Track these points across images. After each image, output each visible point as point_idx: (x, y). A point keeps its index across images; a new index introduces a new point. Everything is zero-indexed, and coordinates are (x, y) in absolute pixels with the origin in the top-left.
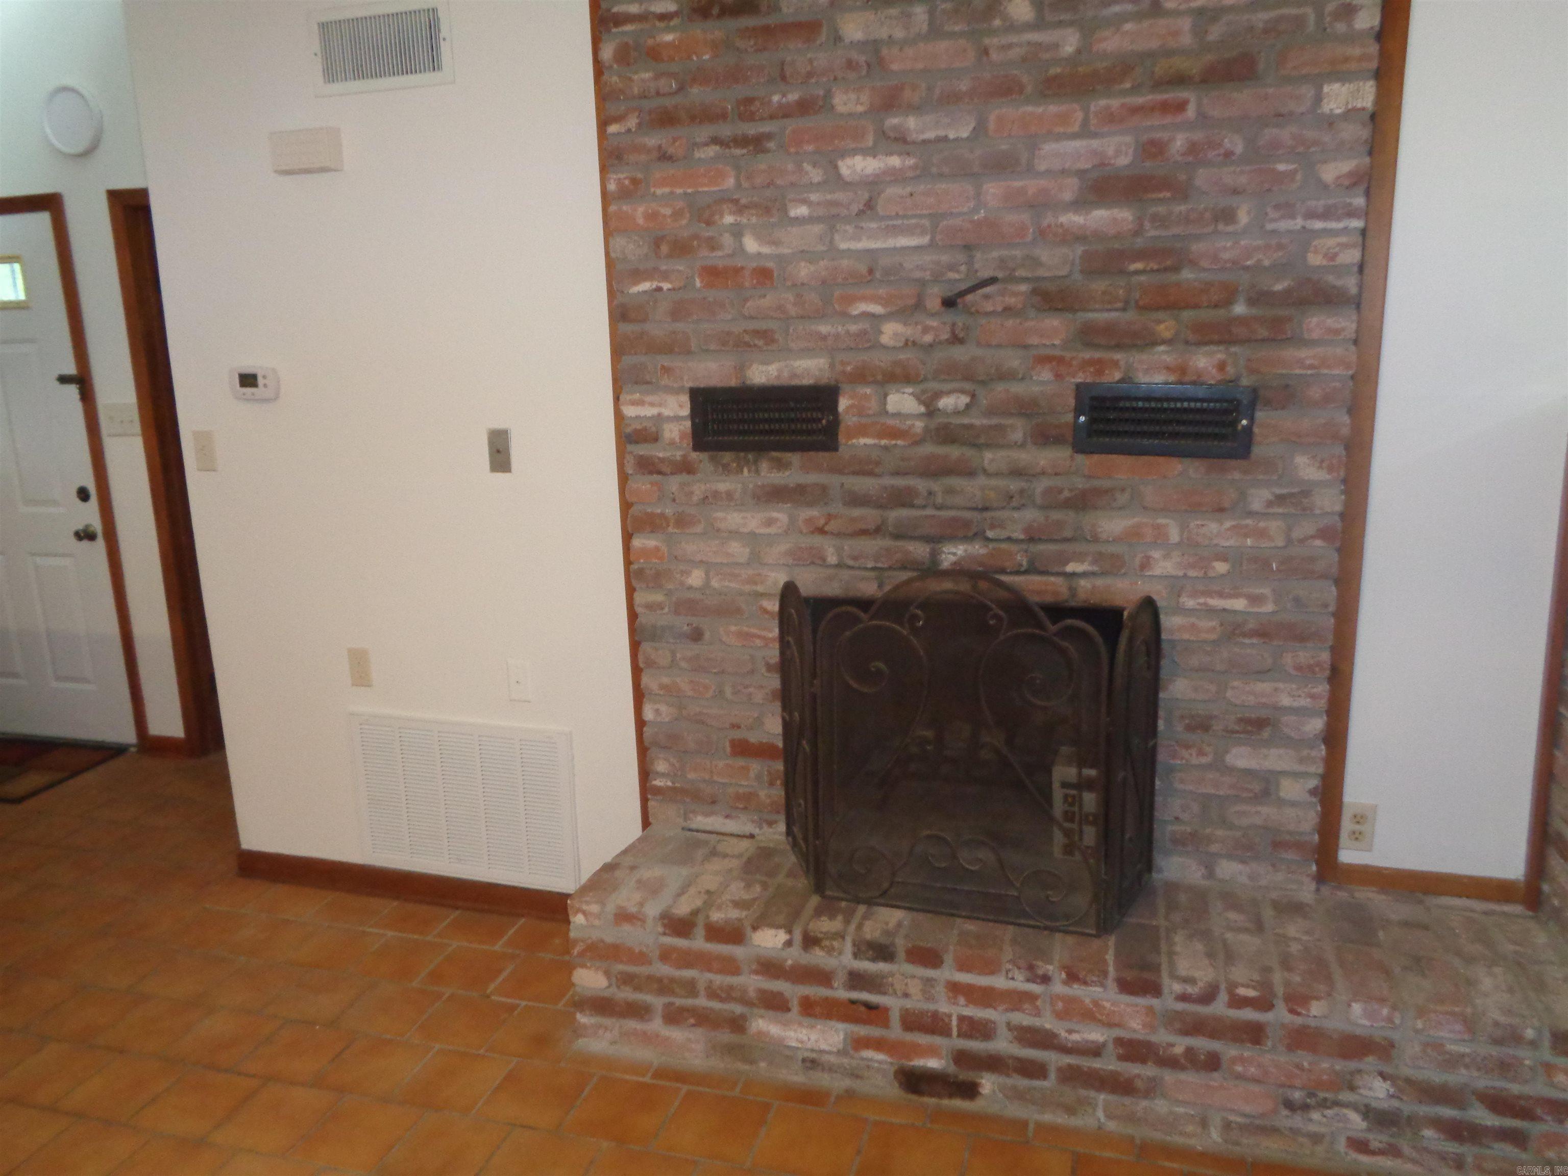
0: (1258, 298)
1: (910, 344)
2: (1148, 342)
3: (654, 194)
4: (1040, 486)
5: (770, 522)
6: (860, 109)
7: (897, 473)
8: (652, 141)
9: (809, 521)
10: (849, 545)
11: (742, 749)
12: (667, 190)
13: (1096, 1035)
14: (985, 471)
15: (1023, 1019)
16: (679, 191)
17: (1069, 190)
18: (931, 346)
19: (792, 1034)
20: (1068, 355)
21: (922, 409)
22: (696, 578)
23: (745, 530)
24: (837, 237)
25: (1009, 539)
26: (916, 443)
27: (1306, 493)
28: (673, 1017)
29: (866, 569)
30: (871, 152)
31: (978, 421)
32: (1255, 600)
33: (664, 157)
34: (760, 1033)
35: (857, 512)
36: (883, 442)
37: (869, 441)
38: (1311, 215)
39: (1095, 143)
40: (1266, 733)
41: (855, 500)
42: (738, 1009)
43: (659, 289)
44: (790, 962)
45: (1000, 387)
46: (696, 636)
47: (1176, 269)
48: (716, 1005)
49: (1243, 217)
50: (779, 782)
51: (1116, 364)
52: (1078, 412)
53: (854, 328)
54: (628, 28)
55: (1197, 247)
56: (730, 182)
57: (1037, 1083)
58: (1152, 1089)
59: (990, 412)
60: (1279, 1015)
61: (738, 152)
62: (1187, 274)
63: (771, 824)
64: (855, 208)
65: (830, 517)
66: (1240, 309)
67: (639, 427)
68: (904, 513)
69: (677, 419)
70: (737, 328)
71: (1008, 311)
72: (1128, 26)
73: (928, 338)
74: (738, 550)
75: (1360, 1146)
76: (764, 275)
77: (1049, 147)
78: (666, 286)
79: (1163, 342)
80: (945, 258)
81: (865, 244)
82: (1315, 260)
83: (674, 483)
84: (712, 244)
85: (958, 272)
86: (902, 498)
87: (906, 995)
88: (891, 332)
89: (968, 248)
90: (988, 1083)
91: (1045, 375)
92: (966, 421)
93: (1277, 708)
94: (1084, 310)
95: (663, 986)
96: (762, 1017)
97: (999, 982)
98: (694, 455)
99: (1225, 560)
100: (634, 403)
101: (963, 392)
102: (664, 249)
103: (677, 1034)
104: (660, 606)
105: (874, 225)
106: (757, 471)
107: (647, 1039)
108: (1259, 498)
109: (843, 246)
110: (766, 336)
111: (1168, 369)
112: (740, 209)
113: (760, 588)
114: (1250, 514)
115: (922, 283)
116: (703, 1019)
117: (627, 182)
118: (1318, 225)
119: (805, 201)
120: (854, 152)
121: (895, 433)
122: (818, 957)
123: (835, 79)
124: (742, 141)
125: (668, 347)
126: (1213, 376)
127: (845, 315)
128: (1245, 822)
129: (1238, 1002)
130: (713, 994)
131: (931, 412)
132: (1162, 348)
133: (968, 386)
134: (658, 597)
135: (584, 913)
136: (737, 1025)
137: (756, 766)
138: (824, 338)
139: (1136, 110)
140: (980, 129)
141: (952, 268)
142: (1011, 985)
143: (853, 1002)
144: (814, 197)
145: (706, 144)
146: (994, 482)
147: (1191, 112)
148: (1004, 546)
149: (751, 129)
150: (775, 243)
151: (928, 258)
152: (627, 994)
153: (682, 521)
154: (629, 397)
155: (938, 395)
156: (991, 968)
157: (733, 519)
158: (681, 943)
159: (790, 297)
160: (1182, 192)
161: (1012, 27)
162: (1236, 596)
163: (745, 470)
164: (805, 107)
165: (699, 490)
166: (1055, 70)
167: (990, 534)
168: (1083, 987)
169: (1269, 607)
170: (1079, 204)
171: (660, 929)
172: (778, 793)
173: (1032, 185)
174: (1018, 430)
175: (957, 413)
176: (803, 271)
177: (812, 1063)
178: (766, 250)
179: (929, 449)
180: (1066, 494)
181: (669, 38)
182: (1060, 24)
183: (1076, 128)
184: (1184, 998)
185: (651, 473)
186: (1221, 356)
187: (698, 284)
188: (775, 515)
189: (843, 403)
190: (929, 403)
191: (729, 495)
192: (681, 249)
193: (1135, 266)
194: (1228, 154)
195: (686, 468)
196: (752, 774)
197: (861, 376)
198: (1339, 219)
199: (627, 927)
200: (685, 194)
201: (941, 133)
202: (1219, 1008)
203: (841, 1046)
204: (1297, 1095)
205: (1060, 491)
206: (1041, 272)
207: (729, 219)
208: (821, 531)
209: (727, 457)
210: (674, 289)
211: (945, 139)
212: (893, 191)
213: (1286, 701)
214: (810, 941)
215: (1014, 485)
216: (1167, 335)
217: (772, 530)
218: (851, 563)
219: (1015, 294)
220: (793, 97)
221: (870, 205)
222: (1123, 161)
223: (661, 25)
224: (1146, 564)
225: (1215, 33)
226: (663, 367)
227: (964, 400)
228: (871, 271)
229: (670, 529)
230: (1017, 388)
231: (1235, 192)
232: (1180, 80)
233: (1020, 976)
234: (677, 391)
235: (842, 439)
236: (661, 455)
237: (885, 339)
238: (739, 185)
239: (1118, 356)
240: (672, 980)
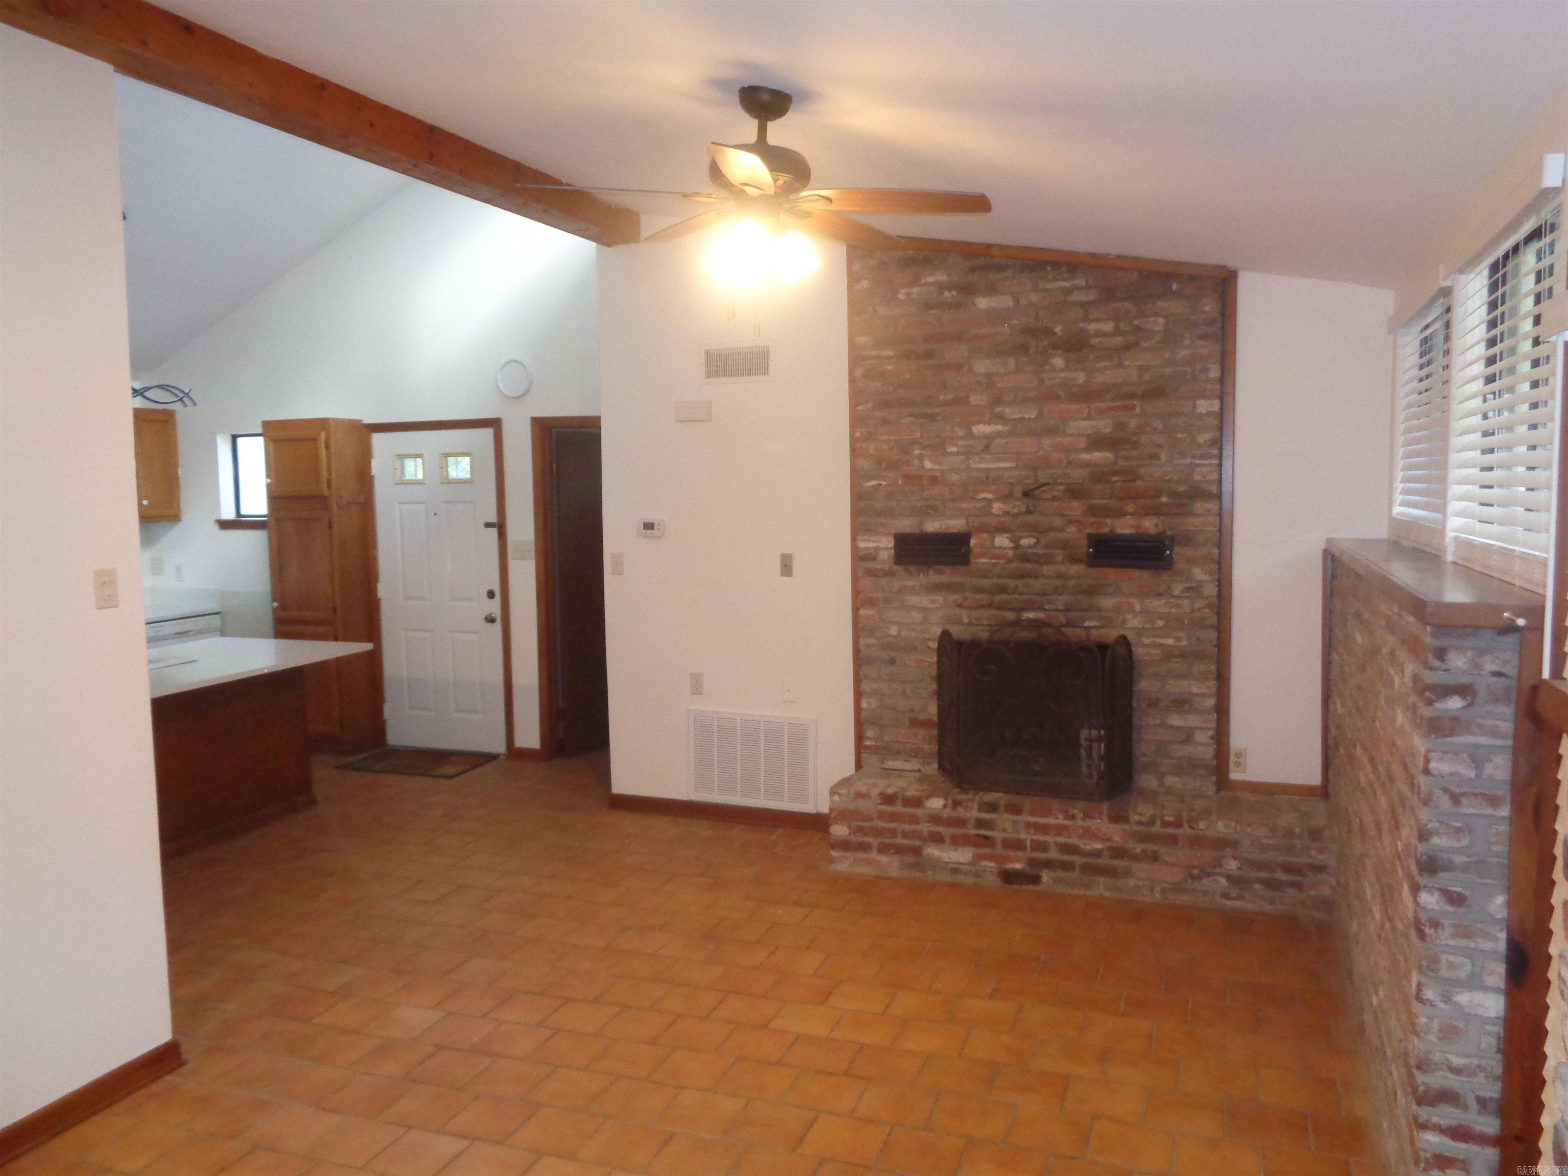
0: (1173, 494)
1: (1006, 513)
2: (1121, 514)
3: (879, 439)
4: (1072, 583)
5: (933, 602)
6: (983, 403)
7: (999, 577)
8: (878, 414)
9: (955, 600)
10: (974, 613)
11: (915, 723)
12: (886, 437)
13: (1098, 846)
14: (1044, 576)
15: (1061, 840)
16: (892, 438)
17: (1082, 443)
18: (1017, 514)
19: (946, 854)
20: (1083, 520)
21: (1012, 545)
22: (893, 631)
23: (921, 606)
24: (971, 461)
25: (1056, 610)
26: (1010, 561)
27: (1200, 587)
28: (883, 849)
29: (984, 625)
30: (989, 423)
31: (1040, 551)
32: (1178, 639)
33: (885, 421)
34: (928, 855)
35: (978, 596)
36: (993, 561)
37: (985, 560)
38: (1194, 457)
39: (1094, 423)
40: (1186, 708)
41: (979, 590)
42: (917, 843)
43: (880, 485)
44: (945, 816)
45: (1052, 535)
46: (892, 661)
47: (1134, 480)
48: (906, 842)
49: (1163, 457)
50: (934, 741)
51: (1107, 524)
52: (1089, 547)
53: (978, 505)
54: (869, 362)
55: (1142, 471)
56: (918, 435)
57: (1069, 874)
58: (1127, 873)
59: (1046, 547)
60: (1186, 830)
61: (923, 421)
62: (1139, 483)
63: (929, 764)
64: (979, 449)
65: (965, 599)
66: (1164, 499)
67: (866, 553)
68: (1004, 597)
69: (886, 548)
70: (919, 505)
71: (1054, 498)
72: (1108, 372)
73: (1015, 511)
74: (916, 616)
75: (1225, 896)
76: (934, 479)
77: (1073, 423)
78: (884, 483)
79: (1129, 514)
80: (1024, 473)
81: (983, 466)
82: (1197, 477)
83: (883, 582)
84: (908, 464)
85: (1030, 479)
86: (1002, 589)
87: (1004, 830)
88: (997, 507)
89: (1035, 469)
90: (1046, 876)
91: (1072, 529)
92: (1035, 551)
93: (1190, 693)
94: (1092, 498)
95: (878, 833)
96: (930, 847)
97: (1051, 821)
98: (895, 567)
99: (1162, 619)
100: (864, 540)
101: (1032, 537)
102: (884, 465)
103: (884, 859)
104: (873, 645)
105: (988, 457)
106: (928, 576)
107: (869, 862)
108: (1177, 589)
109: (974, 466)
110: (935, 508)
111: (1132, 526)
112: (924, 447)
113: (927, 636)
114: (1173, 597)
115: (1012, 484)
116: (899, 850)
117: (865, 433)
118: (1198, 462)
119: (955, 445)
120: (980, 422)
121: (998, 557)
122: (960, 812)
123: (971, 389)
124: (925, 416)
125: (883, 513)
126: (1153, 531)
127: (974, 498)
128: (1178, 754)
129: (1165, 824)
130: (905, 835)
131: (1017, 547)
132: (1129, 517)
133: (1034, 534)
134: (872, 641)
135: (839, 794)
136: (917, 851)
137: (922, 733)
138: (963, 510)
139: (1112, 409)
140: (1040, 414)
141: (1027, 478)
142: (1057, 822)
143: (977, 835)
144: (960, 443)
145: (907, 416)
146: (1048, 581)
147: (1138, 411)
148: (1054, 613)
149: (929, 411)
150: (939, 464)
151: (1016, 473)
152: (860, 838)
153: (887, 601)
154: (862, 538)
155: (1021, 538)
156: (1047, 812)
157: (914, 600)
158: (890, 809)
159: (947, 490)
160: (1136, 445)
161: (1054, 370)
162: (1169, 637)
163: (922, 575)
164: (956, 402)
165: (896, 584)
166: (1075, 390)
167: (1047, 607)
168: (1091, 821)
169: (1184, 643)
170: (1088, 449)
171: (879, 801)
172: (934, 747)
173: (1065, 441)
174: (1060, 555)
175: (1030, 547)
176: (954, 477)
177: (956, 871)
178: (936, 467)
179: (1014, 565)
180: (1084, 587)
181: (890, 367)
182: (1077, 370)
183: (1085, 415)
184: (1139, 823)
185: (872, 576)
186: (1156, 521)
187: (900, 482)
188: (937, 598)
189: (973, 542)
190: (1016, 541)
191: (913, 588)
192: (892, 465)
193: (1115, 479)
194: (1155, 429)
195: (891, 574)
196: (920, 737)
197: (983, 528)
198: (1207, 459)
199: (860, 801)
200: (895, 439)
201: (1021, 415)
202: (1157, 828)
203: (970, 860)
204: (1196, 872)
205: (1081, 586)
206: (1070, 481)
207: (917, 452)
208: (960, 606)
209: (912, 568)
210: (888, 485)
211: (1023, 418)
212: (998, 441)
213: (1195, 690)
214: (956, 804)
215: (1058, 583)
216: (1131, 510)
217: (936, 605)
218: (976, 622)
219: (1058, 491)
220: (950, 396)
221: (987, 447)
222: (1108, 431)
223: (886, 361)
224: (1124, 621)
225: (1147, 377)
226: (880, 523)
227: (1033, 541)
228: (987, 478)
229: (881, 605)
230: (1060, 536)
231: (1159, 446)
232: (1132, 396)
233: (1061, 816)
234: (888, 535)
235: (972, 560)
236: (878, 567)
237: (994, 511)
238: (922, 436)
239: (1108, 521)
240: (883, 829)
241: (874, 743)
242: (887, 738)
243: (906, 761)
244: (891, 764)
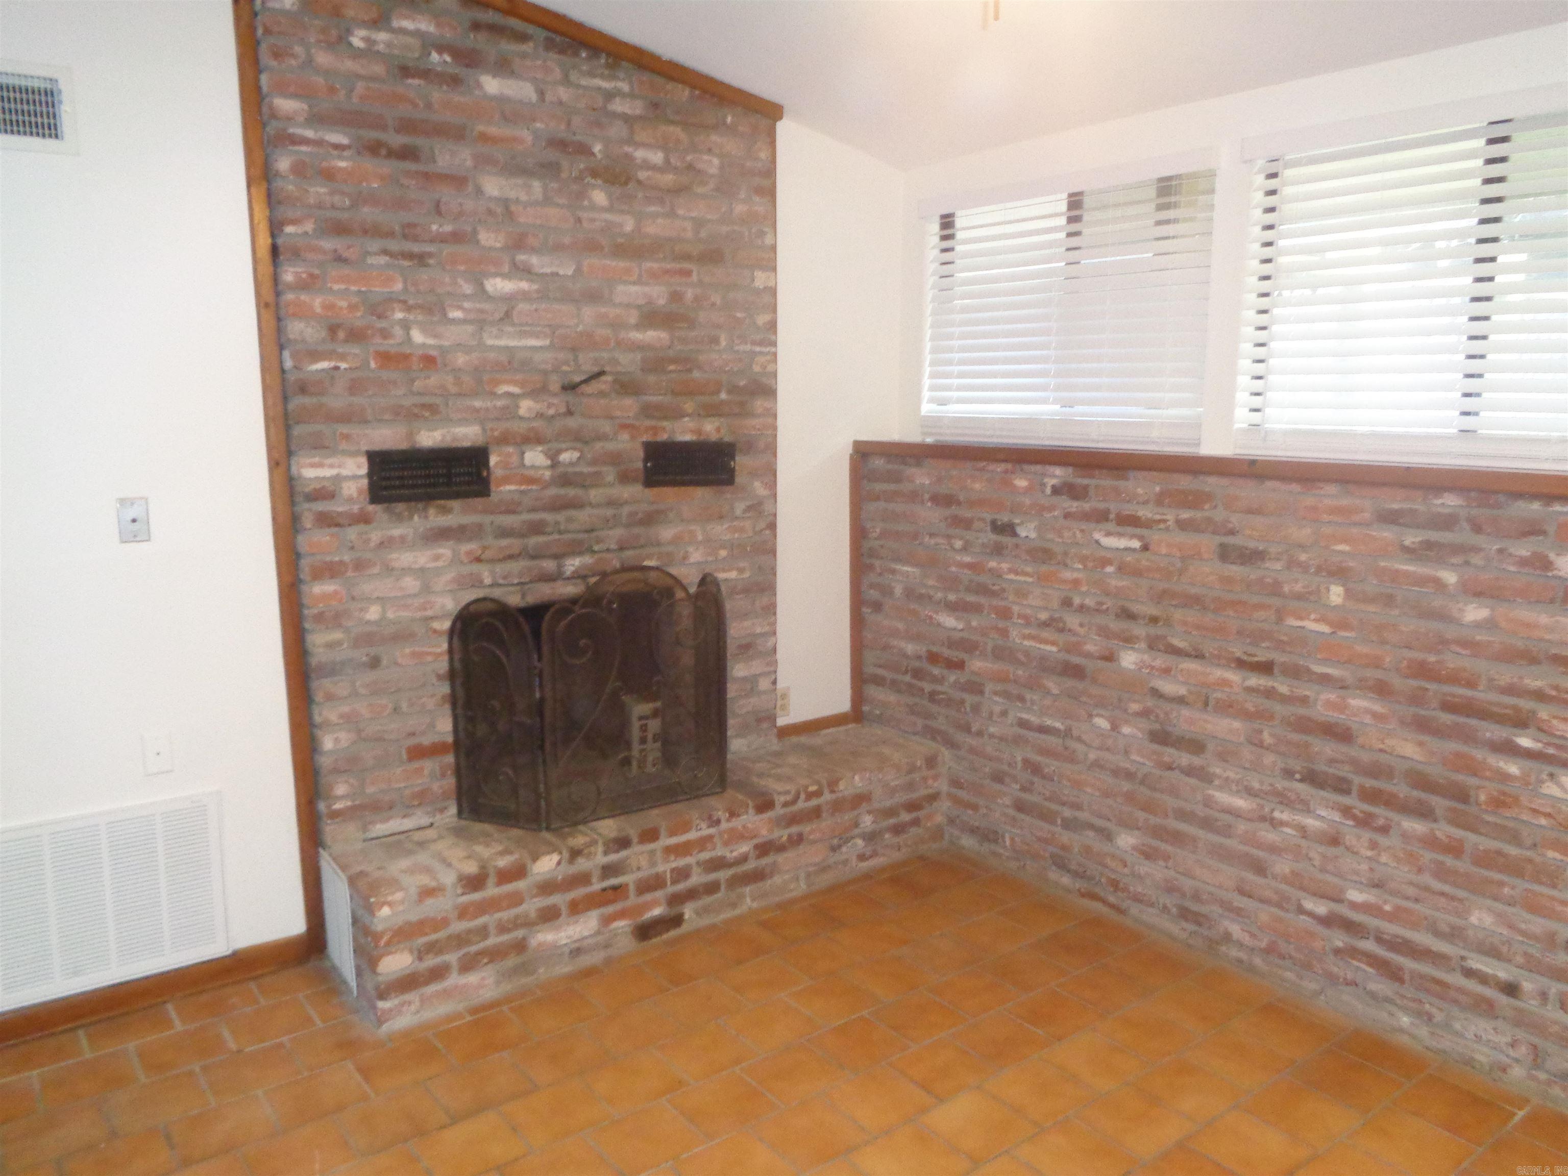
0: (733, 389)
1: (540, 415)
2: (678, 414)
3: (331, 288)
4: (626, 510)
5: (437, 558)
6: (498, 245)
7: (533, 510)
8: (328, 244)
9: (468, 553)
10: (499, 568)
11: (418, 753)
12: (343, 287)
13: (744, 848)
14: (590, 504)
15: (705, 856)
16: (354, 288)
17: (633, 317)
18: (553, 417)
19: (563, 934)
20: (637, 423)
21: (549, 462)
22: (373, 613)
23: (417, 566)
24: (485, 335)
25: (608, 550)
26: (545, 487)
27: (760, 503)
28: (467, 966)
29: (513, 585)
30: (504, 276)
31: (586, 470)
32: (741, 570)
33: (340, 259)
34: (540, 944)
35: (504, 542)
36: (523, 487)
37: (512, 487)
38: (754, 343)
39: (647, 289)
40: (751, 652)
41: (504, 533)
42: (519, 933)
43: (337, 368)
44: (560, 877)
45: (598, 445)
46: (375, 663)
47: (690, 371)
48: (505, 938)
49: (723, 343)
50: (449, 772)
51: (664, 429)
52: (646, 460)
53: (499, 403)
54: (304, 148)
55: (702, 358)
56: (399, 286)
57: (719, 895)
58: (774, 870)
59: (594, 462)
60: (827, 796)
61: (406, 263)
62: (696, 374)
63: (442, 810)
64: (497, 316)
65: (485, 548)
66: (723, 396)
67: (318, 486)
68: (541, 539)
69: (355, 477)
70: (407, 402)
71: (602, 394)
72: (660, 221)
73: (551, 412)
74: (411, 584)
75: (862, 857)
76: (429, 361)
77: (620, 288)
78: (343, 365)
79: (688, 415)
80: (561, 356)
81: (502, 342)
82: (757, 368)
83: (352, 533)
84: (385, 334)
85: (569, 366)
86: (537, 528)
87: (639, 869)
88: (526, 407)
89: (574, 350)
90: (688, 911)
91: (625, 436)
92: (577, 469)
93: (755, 635)
94: (646, 394)
95: (460, 940)
96: (539, 932)
97: (692, 835)
98: (371, 508)
99: (725, 548)
100: (313, 466)
101: (574, 449)
102: (341, 335)
103: (472, 978)
104: (339, 643)
105: (510, 329)
106: (426, 517)
107: (446, 994)
108: (740, 507)
109: (490, 342)
110: (432, 409)
111: (691, 431)
112: (409, 309)
113: (429, 613)
114: (737, 518)
115: (545, 373)
116: (494, 955)
117: (304, 276)
118: (758, 349)
119: (460, 308)
120: (496, 275)
121: (531, 481)
122: (582, 864)
123: (480, 220)
124: (410, 256)
125: (347, 417)
126: (714, 437)
127: (493, 394)
128: (744, 711)
129: (810, 796)
130: (503, 929)
131: (554, 465)
132: (686, 419)
133: (579, 445)
134: (337, 635)
135: (390, 904)
136: (520, 946)
137: (429, 765)
138: (477, 411)
139: (667, 272)
140: (578, 270)
141: (567, 363)
142: (699, 834)
143: (604, 890)
144: (466, 305)
145: (376, 254)
146: (596, 511)
147: (695, 277)
148: (604, 555)
149: (416, 248)
150: (436, 336)
151: (549, 355)
152: (431, 961)
153: (360, 565)
154: (308, 461)
155: (559, 452)
156: (686, 827)
157: (405, 558)
158: (476, 896)
159: (450, 379)
160: (692, 324)
161: (593, 207)
162: (729, 570)
163: (416, 517)
164: (457, 237)
165: (376, 536)
166: (620, 240)
167: (596, 548)
168: (739, 819)
169: (747, 575)
170: (638, 327)
171: (459, 891)
172: (450, 782)
173: (613, 312)
174: (610, 474)
175: (571, 464)
176: (461, 360)
177: (577, 952)
178: (431, 341)
179: (553, 491)
180: (640, 515)
181: (343, 164)
182: (622, 212)
183: (635, 277)
184: (786, 804)
185: (329, 526)
186: (717, 424)
187: (373, 365)
188: (441, 551)
189: (493, 460)
190: (553, 457)
191: (403, 538)
192: (356, 336)
193: (672, 367)
194: (713, 304)
195: (363, 519)
196: (426, 772)
197: (505, 439)
198: (766, 346)
199: (430, 902)
200: (359, 291)
201: (554, 269)
203: (596, 929)
204: (835, 841)
205: (637, 513)
206: (619, 369)
207: (399, 315)
208: (478, 560)
209: (400, 507)
210: (350, 369)
211: (557, 274)
212: (523, 306)
213: (758, 630)
214: (575, 854)
215: (609, 512)
216: (690, 411)
217: (440, 564)
218: (501, 581)
219: (606, 382)
220: (448, 228)
221: (508, 315)
222: (662, 302)
223: (335, 153)
224: (685, 558)
225: (703, 234)
226: (341, 434)
227: (576, 455)
228: (509, 363)
229: (350, 574)
230: (610, 446)
231: (719, 327)
232: (688, 257)
233: (704, 825)
234: (354, 454)
235: (493, 487)
236: (340, 509)
237: (522, 412)
238: (405, 289)
239: (665, 424)
240: (469, 931)
241: (349, 803)
242: (370, 790)
243: (404, 816)
244: (380, 829)
